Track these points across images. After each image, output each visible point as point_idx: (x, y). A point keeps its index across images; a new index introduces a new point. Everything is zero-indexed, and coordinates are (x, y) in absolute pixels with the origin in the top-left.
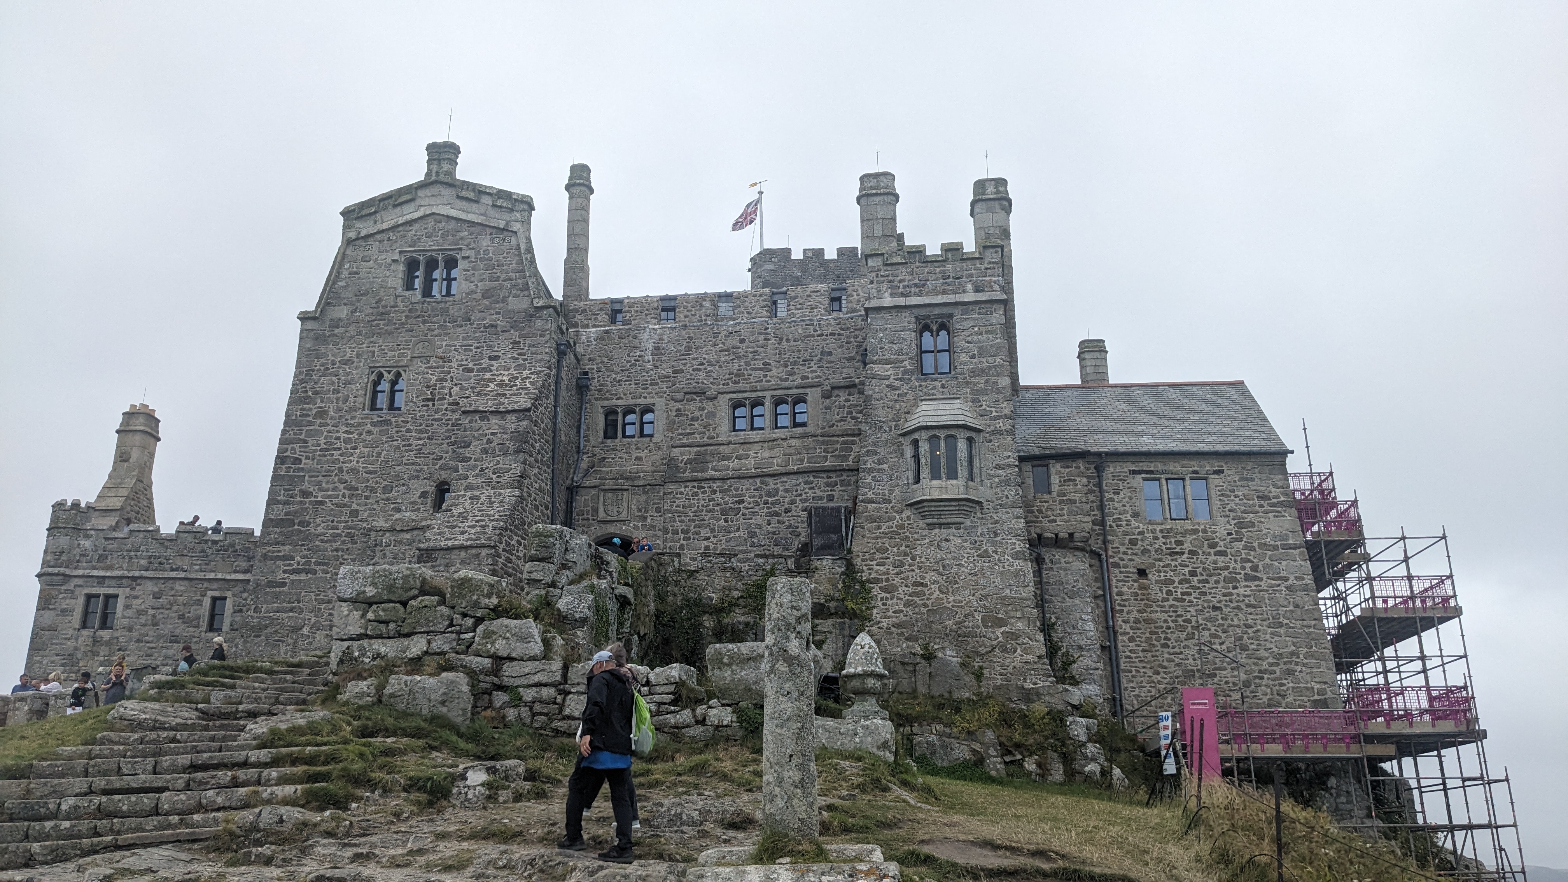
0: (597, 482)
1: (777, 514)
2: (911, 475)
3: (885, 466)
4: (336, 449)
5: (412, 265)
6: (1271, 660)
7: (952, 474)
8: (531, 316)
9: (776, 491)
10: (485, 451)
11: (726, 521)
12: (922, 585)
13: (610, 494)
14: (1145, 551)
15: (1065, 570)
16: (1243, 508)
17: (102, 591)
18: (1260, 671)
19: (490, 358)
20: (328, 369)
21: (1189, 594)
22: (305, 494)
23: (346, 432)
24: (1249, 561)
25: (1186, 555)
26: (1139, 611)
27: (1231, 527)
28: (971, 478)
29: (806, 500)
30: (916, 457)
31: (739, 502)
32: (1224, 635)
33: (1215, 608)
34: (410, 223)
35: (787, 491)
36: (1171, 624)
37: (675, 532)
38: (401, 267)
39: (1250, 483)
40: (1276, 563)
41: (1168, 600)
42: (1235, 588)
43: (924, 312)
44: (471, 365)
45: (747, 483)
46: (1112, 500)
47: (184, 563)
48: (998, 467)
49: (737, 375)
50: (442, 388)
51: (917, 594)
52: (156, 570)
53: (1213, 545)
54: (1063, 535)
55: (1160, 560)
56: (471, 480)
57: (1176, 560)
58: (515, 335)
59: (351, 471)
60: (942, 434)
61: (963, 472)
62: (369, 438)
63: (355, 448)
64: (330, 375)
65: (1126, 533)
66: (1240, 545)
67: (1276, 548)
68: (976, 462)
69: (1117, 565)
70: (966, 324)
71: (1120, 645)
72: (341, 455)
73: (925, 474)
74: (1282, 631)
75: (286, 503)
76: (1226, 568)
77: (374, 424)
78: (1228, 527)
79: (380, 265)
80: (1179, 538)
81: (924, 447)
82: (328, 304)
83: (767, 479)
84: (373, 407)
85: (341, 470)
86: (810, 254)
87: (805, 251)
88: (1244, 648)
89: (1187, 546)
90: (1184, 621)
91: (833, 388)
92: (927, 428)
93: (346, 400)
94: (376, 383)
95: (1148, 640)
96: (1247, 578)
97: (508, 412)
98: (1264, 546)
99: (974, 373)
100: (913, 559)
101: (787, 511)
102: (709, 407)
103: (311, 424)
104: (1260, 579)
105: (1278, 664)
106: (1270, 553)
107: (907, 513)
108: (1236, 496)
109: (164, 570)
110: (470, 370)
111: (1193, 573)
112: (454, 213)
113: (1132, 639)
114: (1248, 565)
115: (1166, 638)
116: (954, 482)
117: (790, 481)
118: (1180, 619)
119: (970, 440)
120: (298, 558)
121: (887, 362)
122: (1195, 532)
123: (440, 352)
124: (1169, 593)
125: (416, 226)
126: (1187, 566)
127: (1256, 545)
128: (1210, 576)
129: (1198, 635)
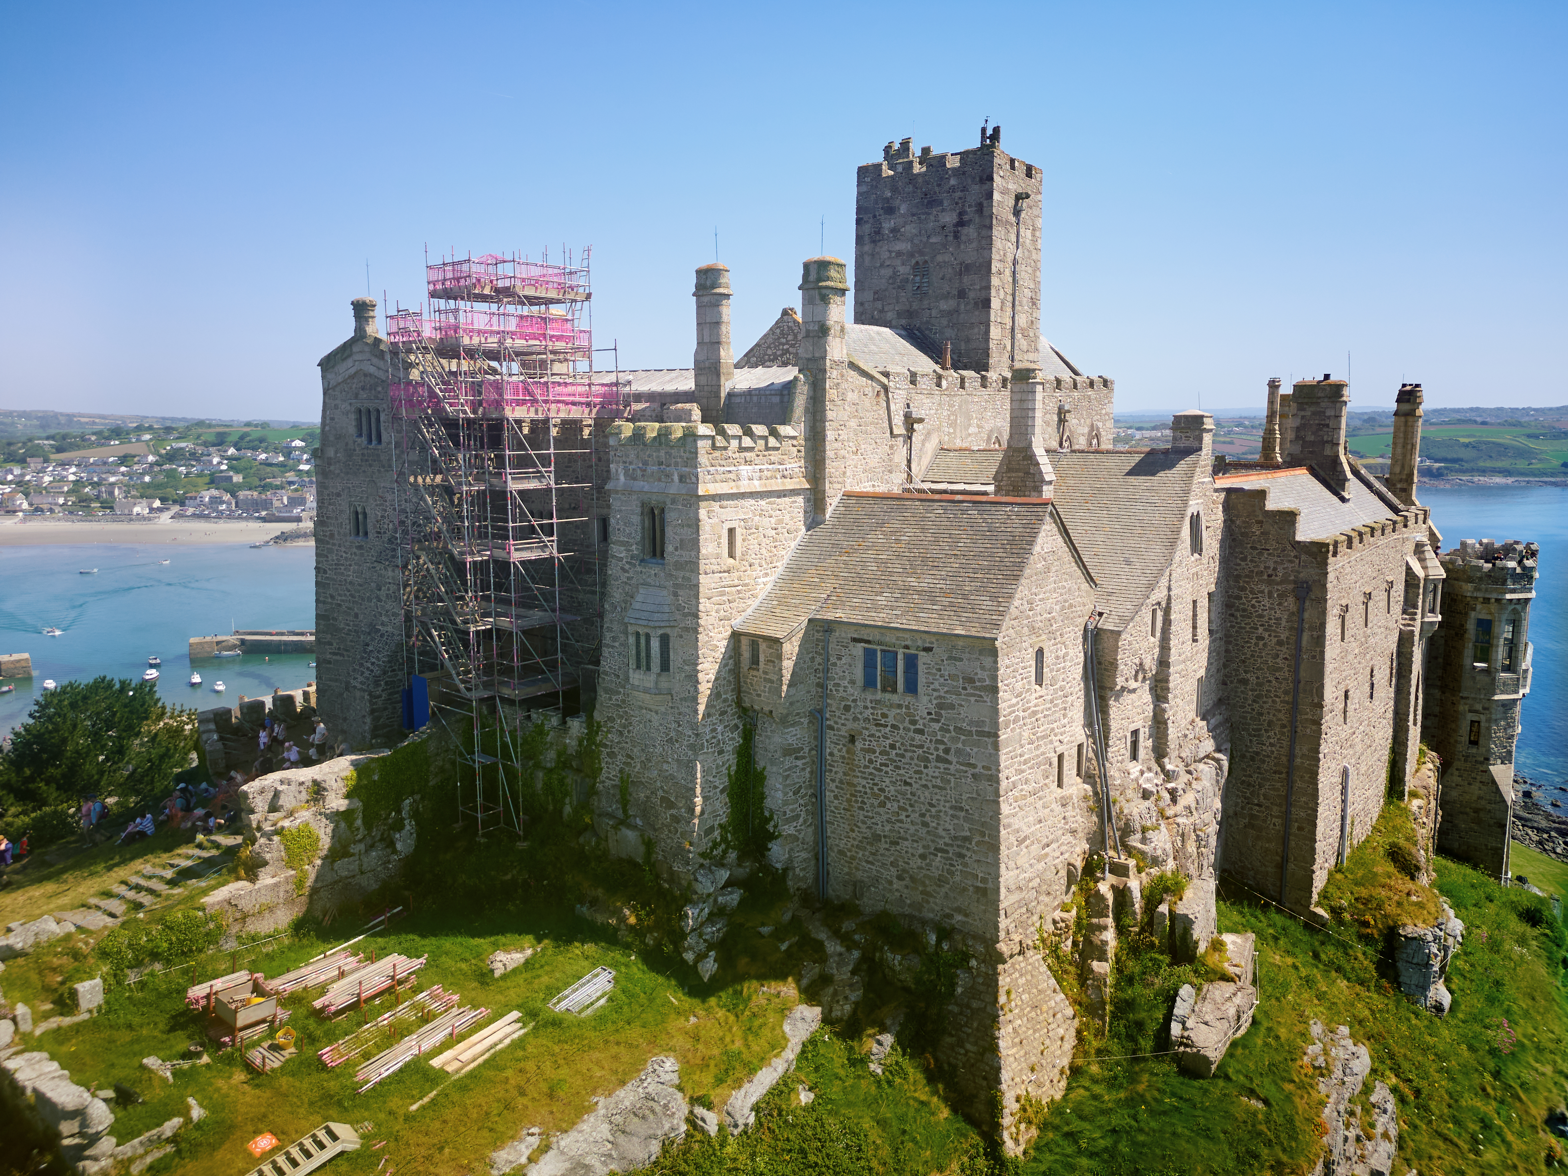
14: (855, 719)
16: (946, 689)
18: (936, 849)
21: (887, 765)
24: (942, 742)
25: (889, 728)
26: (844, 774)
27: (932, 708)
32: (910, 809)
33: (906, 783)
36: (868, 790)
40: (966, 749)
41: (868, 767)
42: (926, 767)
46: (835, 664)
53: (913, 721)
55: (867, 729)
57: (880, 731)
65: (843, 699)
66: (936, 726)
67: (970, 733)
69: (831, 728)
71: (826, 802)
74: (961, 815)
76: (922, 747)
78: (930, 705)
80: (885, 710)
89: (891, 720)
90: (879, 790)
95: (849, 800)
96: (939, 759)
98: (959, 729)
104: (950, 763)
106: (963, 737)
108: (941, 676)
111: (893, 747)
113: (836, 797)
114: (942, 747)
115: (863, 802)
118: (875, 788)
122: (900, 706)
124: (870, 761)
126: (888, 738)
127: (952, 728)
128: (905, 750)
129: (889, 805)
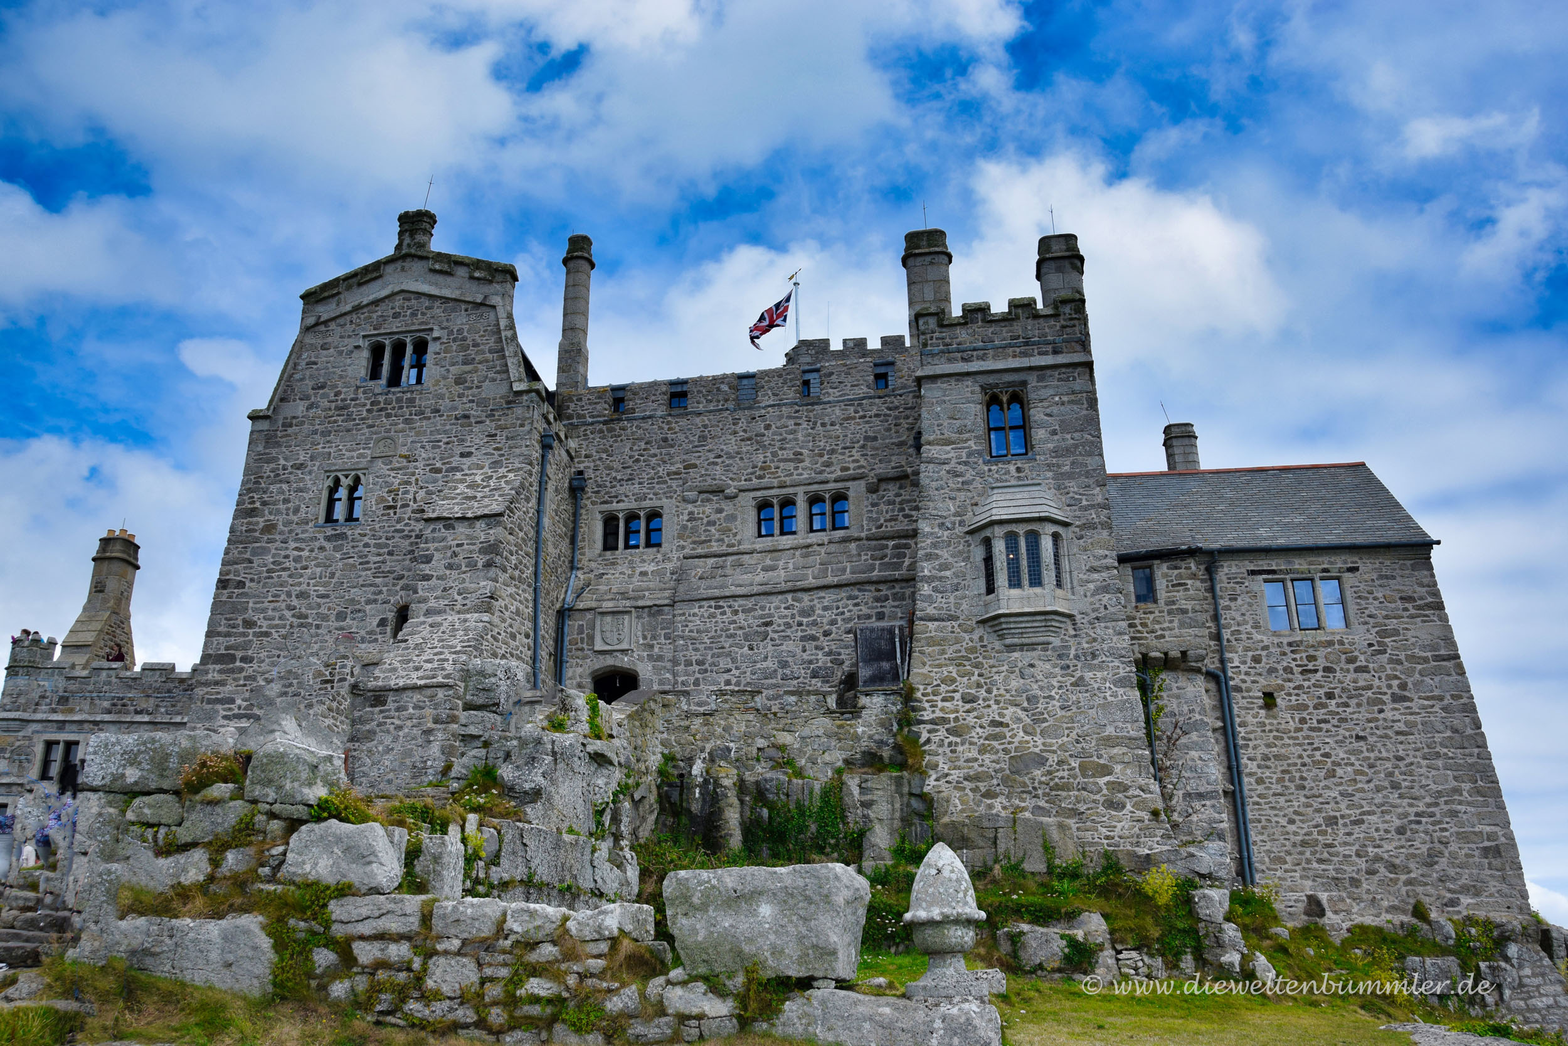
0: (594, 604)
1: (814, 638)
2: (982, 583)
3: (948, 573)
4: (284, 569)
5: (377, 352)
6: (1428, 800)
7: (1036, 580)
8: (508, 403)
9: (812, 608)
10: (450, 567)
11: (751, 649)
12: (1001, 724)
13: (609, 619)
14: (1272, 671)
15: (1178, 697)
16: (1384, 613)
17: (63, 737)
18: (1417, 814)
19: (462, 455)
20: (278, 475)
21: (1326, 721)
22: (249, 624)
23: (297, 549)
24: (1396, 677)
25: (1320, 673)
26: (1268, 746)
27: (1372, 637)
28: (1059, 585)
29: (850, 620)
30: (988, 560)
31: (767, 624)
32: (1370, 771)
33: (1359, 738)
34: (376, 302)
35: (825, 609)
36: (1307, 760)
37: (688, 663)
38: (366, 354)
39: (1391, 582)
40: (1427, 679)
41: (1301, 730)
42: (1381, 711)
43: (991, 379)
44: (438, 465)
45: (776, 600)
46: (1228, 608)
47: (150, 704)
48: (1093, 569)
49: (762, 468)
50: (406, 492)
51: (995, 737)
52: (120, 712)
53: (1351, 660)
54: (1175, 654)
55: (1290, 680)
56: (432, 603)
57: (1309, 680)
58: (490, 426)
59: (302, 595)
60: (1021, 529)
61: (1049, 576)
62: (321, 555)
63: (306, 568)
64: (281, 481)
65: (1247, 649)
66: (1384, 658)
67: (1426, 660)
68: (1065, 564)
69: (1238, 689)
70: (1044, 393)
71: (1246, 788)
72: (290, 576)
73: (1002, 578)
74: (1440, 763)
75: (228, 635)
76: (1370, 687)
77: (328, 539)
78: (1369, 636)
79: (341, 353)
80: (1311, 652)
81: (999, 547)
82: (282, 400)
83: (799, 595)
84: (329, 519)
85: (289, 595)
86: (851, 344)
87: (845, 341)
88: (1395, 786)
90: (1322, 755)
91: (881, 480)
92: (1001, 522)
93: (296, 511)
94: (333, 490)
95: (1280, 780)
96: (1396, 699)
97: (477, 518)
98: (1412, 658)
99: (1056, 452)
100: (989, 691)
101: (826, 634)
102: (728, 507)
103: (257, 540)
104: (1411, 700)
105: (1437, 804)
106: (1419, 667)
107: (979, 632)
108: (1375, 599)
109: (127, 713)
110: (438, 471)
111: (1330, 696)
112: (425, 288)
113: (1260, 781)
114: (1395, 683)
115: (1302, 778)
116: (1038, 590)
117: (829, 597)
118: (1318, 753)
119: (1056, 537)
120: (239, 702)
121: (948, 442)
122: (1330, 643)
123: (404, 451)
124: (1303, 721)
125: (383, 306)
126: (1321, 687)
127: (1402, 657)
128: (1349, 697)
129: (1340, 772)
